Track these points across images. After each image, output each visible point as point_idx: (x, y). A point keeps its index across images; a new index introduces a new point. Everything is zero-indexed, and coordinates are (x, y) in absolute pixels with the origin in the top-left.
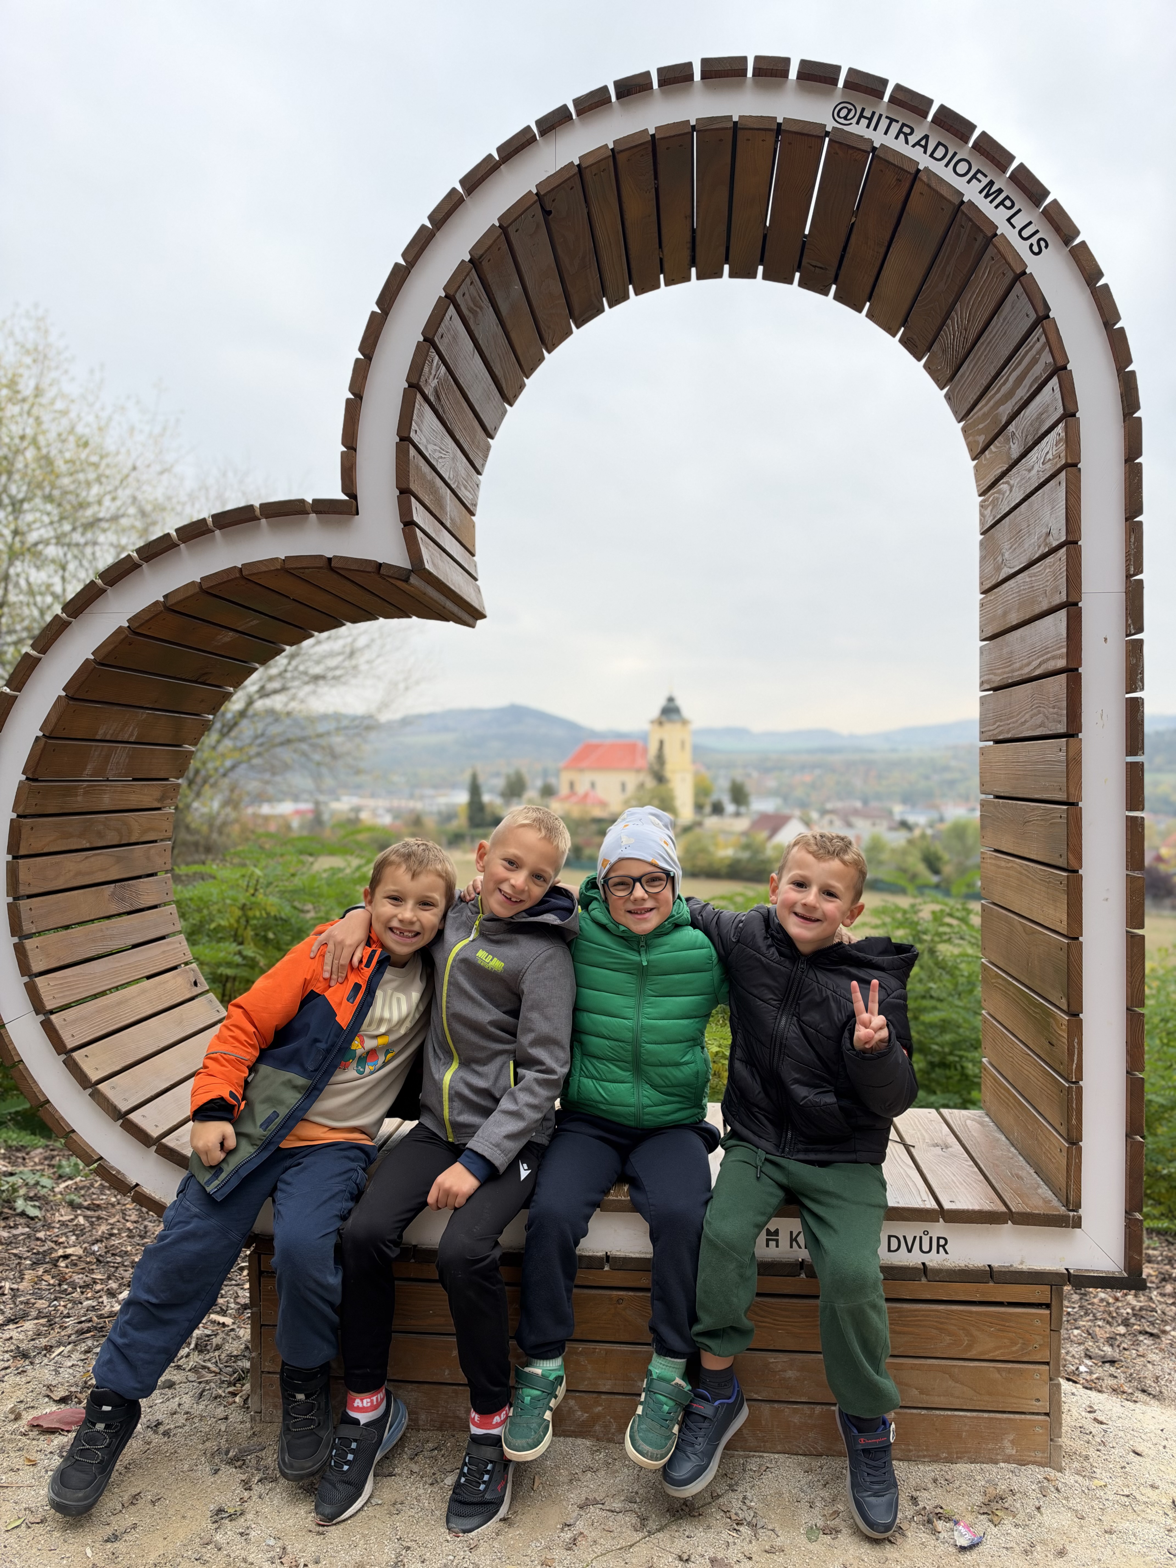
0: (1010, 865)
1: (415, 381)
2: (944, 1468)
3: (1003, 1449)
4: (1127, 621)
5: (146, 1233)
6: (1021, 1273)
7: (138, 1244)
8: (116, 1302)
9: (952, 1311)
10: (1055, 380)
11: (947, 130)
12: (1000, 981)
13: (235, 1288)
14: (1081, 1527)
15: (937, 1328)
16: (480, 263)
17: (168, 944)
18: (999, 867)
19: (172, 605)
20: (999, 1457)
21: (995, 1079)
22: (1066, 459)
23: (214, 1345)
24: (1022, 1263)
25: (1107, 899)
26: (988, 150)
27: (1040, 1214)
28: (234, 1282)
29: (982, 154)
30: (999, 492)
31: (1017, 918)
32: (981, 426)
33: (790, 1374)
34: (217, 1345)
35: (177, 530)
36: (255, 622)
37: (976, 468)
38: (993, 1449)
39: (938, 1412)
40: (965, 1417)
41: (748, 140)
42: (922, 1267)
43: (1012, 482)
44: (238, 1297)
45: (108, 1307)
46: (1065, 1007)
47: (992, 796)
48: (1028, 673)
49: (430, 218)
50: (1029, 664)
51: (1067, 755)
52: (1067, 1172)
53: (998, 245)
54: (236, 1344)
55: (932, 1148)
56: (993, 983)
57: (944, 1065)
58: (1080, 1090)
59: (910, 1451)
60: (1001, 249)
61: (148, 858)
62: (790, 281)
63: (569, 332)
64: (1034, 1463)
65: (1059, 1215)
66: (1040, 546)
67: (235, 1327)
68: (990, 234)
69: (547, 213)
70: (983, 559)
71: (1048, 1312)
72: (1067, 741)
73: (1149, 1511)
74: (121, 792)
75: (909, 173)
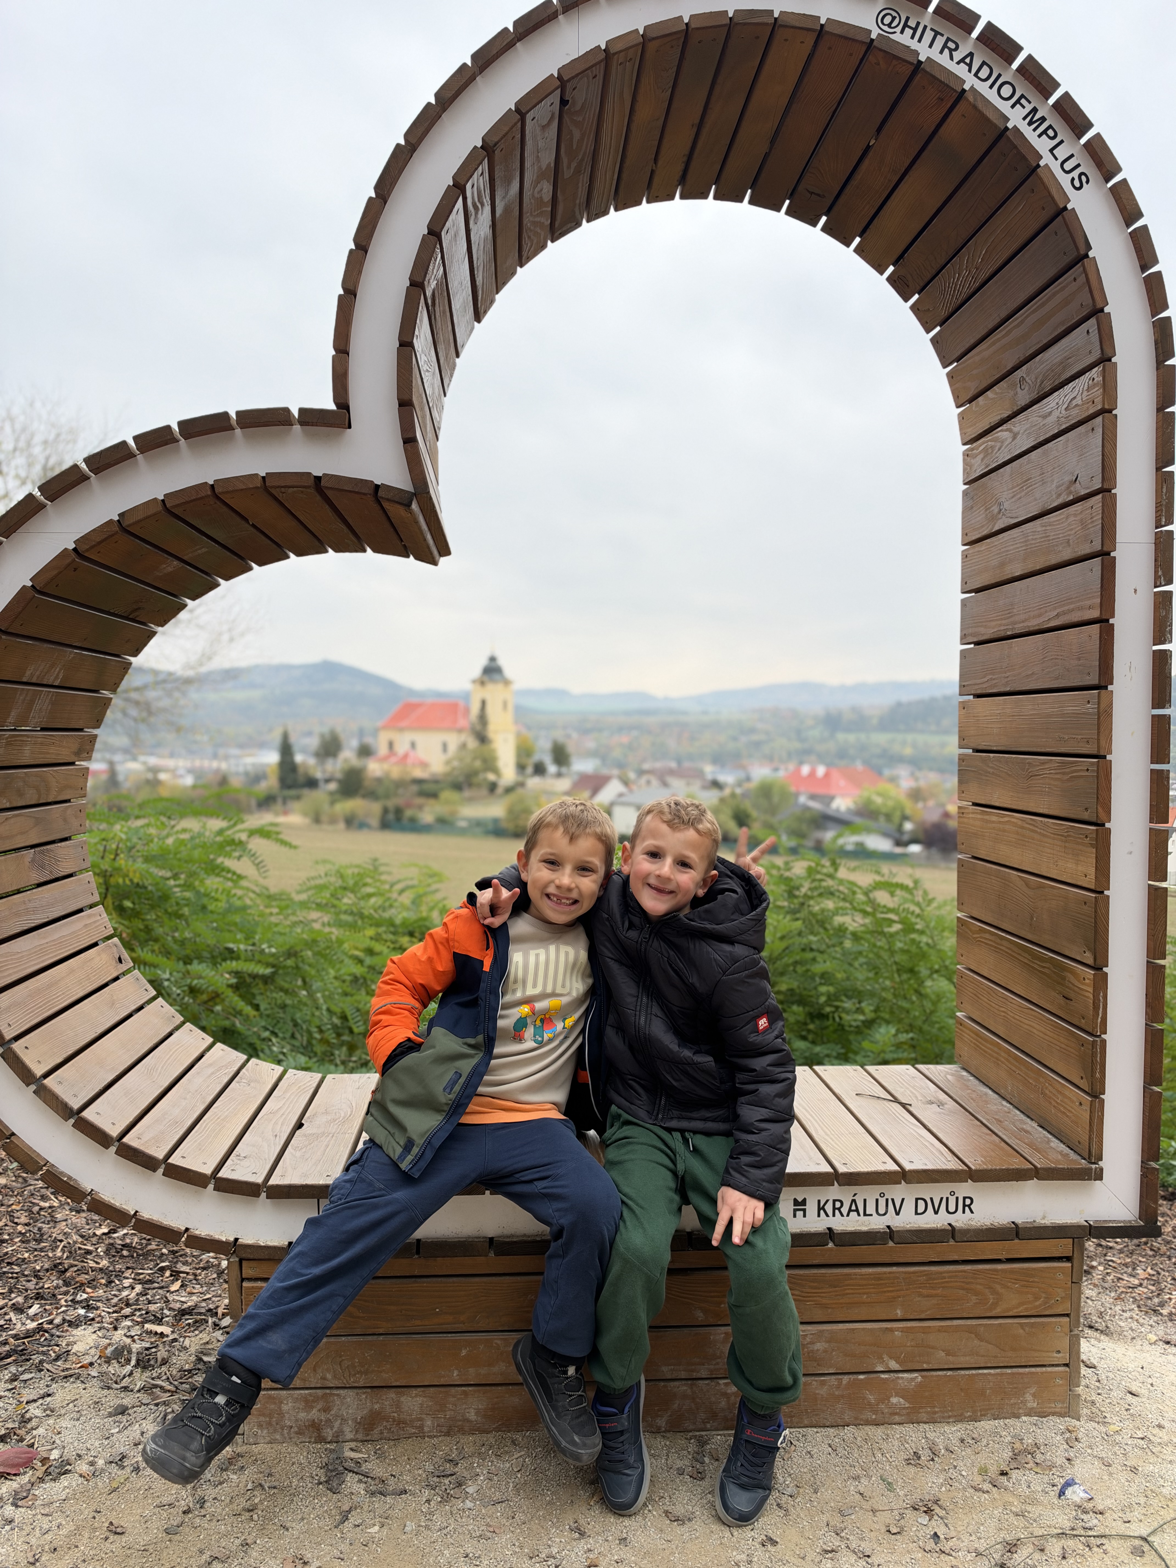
0: (1006, 819)
1: (419, 279)
2: (968, 1427)
3: (1024, 1402)
4: (1156, 572)
5: (42, 1235)
6: (1045, 1228)
7: (36, 1250)
8: (27, 1318)
9: (977, 1271)
10: (1093, 321)
11: (993, 50)
12: (987, 936)
13: (160, 1291)
14: (1111, 1474)
15: (963, 1289)
16: (494, 152)
17: (89, 916)
18: (988, 821)
19: (129, 526)
20: (1021, 1411)
21: (977, 1034)
22: (1104, 404)
23: (159, 1360)
24: (1044, 1218)
25: (1131, 853)
26: (1034, 74)
27: (1064, 1169)
28: (156, 1285)
29: (1026, 79)
30: (995, 440)
31: (1015, 873)
32: (975, 372)
33: (819, 1346)
34: (163, 1359)
35: (136, 438)
36: (204, 550)
37: (962, 417)
38: (1015, 1404)
39: (963, 1372)
40: (989, 1374)
41: (786, 40)
42: (950, 1228)
43: (1016, 430)
44: (167, 1301)
45: (19, 1326)
46: (1090, 961)
47: (971, 751)
48: (1038, 625)
49: (437, 95)
50: (1040, 615)
51: (1099, 707)
52: (1090, 1125)
53: (1042, 175)
54: (183, 1356)
55: (929, 1106)
56: (974, 938)
57: (822, 1016)
58: (1104, 1042)
59: (935, 1413)
60: (1045, 180)
61: (65, 820)
62: (778, 210)
63: (544, 247)
64: (1054, 1414)
65: (1082, 1169)
66: (1060, 495)
67: (175, 1336)
68: (1035, 165)
69: (564, 102)
70: (967, 510)
71: (1069, 1265)
72: (1099, 693)
73: (1165, 1452)
74: (42, 744)
75: (955, 91)
